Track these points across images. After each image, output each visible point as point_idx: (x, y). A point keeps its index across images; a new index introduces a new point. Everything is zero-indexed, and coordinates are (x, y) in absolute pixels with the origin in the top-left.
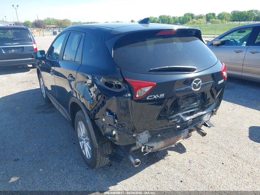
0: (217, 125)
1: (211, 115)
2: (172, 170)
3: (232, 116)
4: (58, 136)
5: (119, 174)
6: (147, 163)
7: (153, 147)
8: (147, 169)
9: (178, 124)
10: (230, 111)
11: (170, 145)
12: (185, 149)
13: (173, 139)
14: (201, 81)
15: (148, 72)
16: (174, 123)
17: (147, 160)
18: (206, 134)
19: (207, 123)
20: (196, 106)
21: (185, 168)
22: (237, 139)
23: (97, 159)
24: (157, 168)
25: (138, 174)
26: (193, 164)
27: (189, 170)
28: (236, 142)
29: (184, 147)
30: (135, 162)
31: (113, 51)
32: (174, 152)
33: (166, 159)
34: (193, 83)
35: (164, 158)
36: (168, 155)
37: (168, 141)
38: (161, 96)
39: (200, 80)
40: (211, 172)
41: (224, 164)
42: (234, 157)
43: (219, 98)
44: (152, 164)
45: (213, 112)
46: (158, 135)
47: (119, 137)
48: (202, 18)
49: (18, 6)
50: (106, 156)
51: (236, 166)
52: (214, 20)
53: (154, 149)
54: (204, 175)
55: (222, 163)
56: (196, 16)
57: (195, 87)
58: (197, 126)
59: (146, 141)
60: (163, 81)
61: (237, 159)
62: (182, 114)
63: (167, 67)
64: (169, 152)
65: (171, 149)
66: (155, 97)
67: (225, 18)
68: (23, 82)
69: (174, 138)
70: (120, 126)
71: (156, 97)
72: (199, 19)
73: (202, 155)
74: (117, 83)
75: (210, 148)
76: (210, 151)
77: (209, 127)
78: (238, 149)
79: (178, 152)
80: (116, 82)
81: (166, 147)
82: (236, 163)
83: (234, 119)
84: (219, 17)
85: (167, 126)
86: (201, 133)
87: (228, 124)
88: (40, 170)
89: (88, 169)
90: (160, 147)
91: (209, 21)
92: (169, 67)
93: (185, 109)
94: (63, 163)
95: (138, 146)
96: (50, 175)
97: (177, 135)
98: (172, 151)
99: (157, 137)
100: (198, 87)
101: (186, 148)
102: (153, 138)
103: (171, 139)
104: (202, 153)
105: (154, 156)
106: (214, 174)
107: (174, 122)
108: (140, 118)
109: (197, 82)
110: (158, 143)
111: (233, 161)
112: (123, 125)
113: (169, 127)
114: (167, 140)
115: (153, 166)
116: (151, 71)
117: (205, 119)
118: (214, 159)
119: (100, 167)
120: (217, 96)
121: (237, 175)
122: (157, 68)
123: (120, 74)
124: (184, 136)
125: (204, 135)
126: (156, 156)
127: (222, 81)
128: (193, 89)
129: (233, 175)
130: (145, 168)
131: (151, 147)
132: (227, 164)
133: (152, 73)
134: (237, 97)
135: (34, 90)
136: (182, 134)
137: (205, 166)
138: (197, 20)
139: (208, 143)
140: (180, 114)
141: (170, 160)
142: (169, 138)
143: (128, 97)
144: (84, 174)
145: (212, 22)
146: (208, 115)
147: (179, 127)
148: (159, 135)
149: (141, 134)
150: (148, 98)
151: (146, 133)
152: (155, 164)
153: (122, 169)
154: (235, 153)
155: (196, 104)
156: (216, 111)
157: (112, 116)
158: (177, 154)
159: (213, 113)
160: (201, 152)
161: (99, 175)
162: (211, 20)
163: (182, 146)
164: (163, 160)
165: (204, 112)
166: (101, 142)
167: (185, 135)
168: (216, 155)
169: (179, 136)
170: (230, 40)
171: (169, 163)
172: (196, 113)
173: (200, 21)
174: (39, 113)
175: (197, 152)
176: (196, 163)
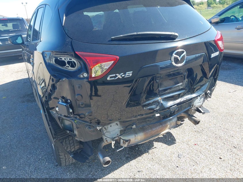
0: (215, 110)
1: (204, 99)
2: (157, 166)
3: (233, 99)
4: (35, 127)
5: (91, 172)
6: (127, 158)
7: (130, 140)
8: (125, 166)
9: (157, 112)
10: (231, 94)
11: (152, 137)
12: (175, 140)
13: (155, 130)
14: (185, 53)
15: (109, 41)
16: (152, 111)
17: (128, 154)
18: (199, 121)
19: (200, 109)
20: (181, 87)
21: (173, 164)
22: (239, 127)
23: (61, 157)
24: (138, 165)
25: (114, 172)
26: (183, 159)
27: (177, 167)
28: (238, 130)
29: (173, 137)
30: (104, 161)
31: (64, 18)
32: (161, 143)
33: (150, 152)
34: (174, 55)
35: (148, 152)
36: (154, 148)
37: (151, 132)
38: (128, 74)
39: (183, 52)
40: (205, 170)
41: (221, 159)
42: (234, 149)
43: (214, 77)
44: (132, 160)
45: (206, 94)
46: (133, 125)
47: (79, 132)
48: (203, 4)
49: (26, 3)
50: (70, 153)
51: (237, 161)
52: (215, 5)
53: (130, 143)
54: (196, 174)
55: (220, 158)
56: (197, 3)
57: (177, 61)
58: (189, 113)
59: (118, 134)
60: (129, 53)
61: (238, 152)
62: (162, 99)
63: (135, 33)
64: (156, 144)
65: (158, 140)
66: (119, 76)
67: (226, 3)
68: (18, 72)
69: (157, 128)
70: (78, 117)
71: (121, 76)
72: (200, 5)
73: (194, 147)
74: (70, 59)
75: (206, 137)
76: (205, 142)
77: (203, 113)
78: (240, 139)
79: (165, 143)
80: (68, 58)
81: (147, 139)
82: (237, 157)
83: (235, 102)
84: (221, 2)
85: (142, 115)
86: (193, 121)
87: (228, 108)
88: (3, 168)
89: (57, 165)
90: (139, 140)
91: (210, 6)
92: (138, 33)
93: (166, 92)
94: (32, 158)
95: (107, 141)
96: (13, 174)
97: (161, 125)
98: (158, 142)
99: (132, 128)
100: (181, 62)
101: (175, 138)
102: (127, 130)
103: (154, 129)
104: (195, 145)
105: (137, 149)
106: (209, 172)
107: (150, 109)
108: (112, 104)
109: (179, 54)
110: (136, 135)
111: (234, 155)
112: (81, 116)
113: (144, 116)
114: (148, 131)
115: (133, 162)
116: (113, 40)
117: (197, 103)
118: (210, 152)
119: (72, 164)
120: (211, 74)
121: (239, 174)
122: (122, 36)
123: (70, 47)
124: (171, 124)
125: (196, 122)
126: (139, 148)
127: (217, 54)
128: (174, 64)
129: (234, 174)
130: (123, 165)
131: (127, 141)
132: (226, 159)
133: (114, 42)
134: (239, 78)
135: (26, 79)
136: (169, 123)
137: (197, 162)
138: (198, 6)
139: (203, 132)
140: (159, 99)
141: (155, 153)
142: (151, 128)
143: (84, 78)
144: (51, 172)
145: (213, 7)
146: (201, 98)
147: (158, 115)
148: (134, 127)
149: (109, 126)
150: (108, 79)
151: (117, 124)
152: (136, 159)
153: (96, 165)
154: (236, 144)
155: (182, 85)
156: (211, 94)
157: (65, 104)
158: (165, 146)
159: (207, 96)
160: (193, 143)
161: (68, 174)
162: (212, 6)
163: (171, 137)
164: (147, 154)
165: (194, 95)
166: (61, 137)
167: (173, 124)
168: (212, 146)
169: (164, 125)
170: (231, 17)
171: (153, 158)
172: (182, 97)
173: (201, 7)
174: (23, 102)
175: (189, 143)
176: (187, 158)
